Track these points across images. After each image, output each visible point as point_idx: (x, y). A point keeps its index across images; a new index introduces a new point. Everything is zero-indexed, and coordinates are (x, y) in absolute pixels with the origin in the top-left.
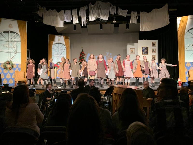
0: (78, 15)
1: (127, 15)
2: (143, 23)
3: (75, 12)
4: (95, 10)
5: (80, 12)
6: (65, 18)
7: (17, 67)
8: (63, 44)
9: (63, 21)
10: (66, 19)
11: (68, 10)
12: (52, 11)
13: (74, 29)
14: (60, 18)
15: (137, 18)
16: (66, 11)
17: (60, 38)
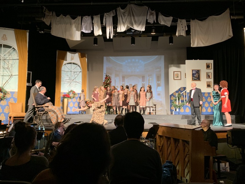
0: (102, 23)
1: (171, 24)
2: (195, 36)
3: (97, 19)
4: (126, 17)
5: (104, 20)
6: (83, 28)
7: (12, 97)
8: (77, 65)
9: (80, 32)
10: (85, 29)
11: (87, 16)
12: (64, 17)
13: (94, 44)
14: (75, 27)
15: (187, 29)
16: (84, 18)
17: (74, 56)
